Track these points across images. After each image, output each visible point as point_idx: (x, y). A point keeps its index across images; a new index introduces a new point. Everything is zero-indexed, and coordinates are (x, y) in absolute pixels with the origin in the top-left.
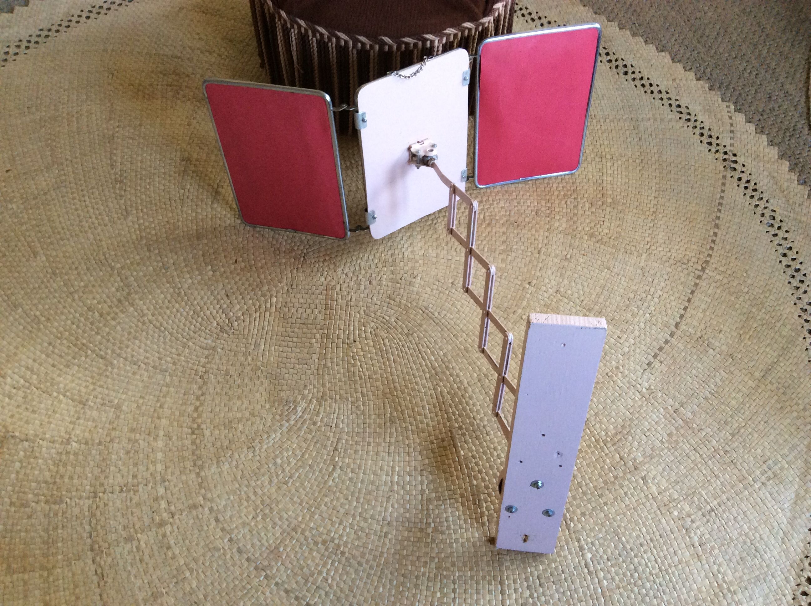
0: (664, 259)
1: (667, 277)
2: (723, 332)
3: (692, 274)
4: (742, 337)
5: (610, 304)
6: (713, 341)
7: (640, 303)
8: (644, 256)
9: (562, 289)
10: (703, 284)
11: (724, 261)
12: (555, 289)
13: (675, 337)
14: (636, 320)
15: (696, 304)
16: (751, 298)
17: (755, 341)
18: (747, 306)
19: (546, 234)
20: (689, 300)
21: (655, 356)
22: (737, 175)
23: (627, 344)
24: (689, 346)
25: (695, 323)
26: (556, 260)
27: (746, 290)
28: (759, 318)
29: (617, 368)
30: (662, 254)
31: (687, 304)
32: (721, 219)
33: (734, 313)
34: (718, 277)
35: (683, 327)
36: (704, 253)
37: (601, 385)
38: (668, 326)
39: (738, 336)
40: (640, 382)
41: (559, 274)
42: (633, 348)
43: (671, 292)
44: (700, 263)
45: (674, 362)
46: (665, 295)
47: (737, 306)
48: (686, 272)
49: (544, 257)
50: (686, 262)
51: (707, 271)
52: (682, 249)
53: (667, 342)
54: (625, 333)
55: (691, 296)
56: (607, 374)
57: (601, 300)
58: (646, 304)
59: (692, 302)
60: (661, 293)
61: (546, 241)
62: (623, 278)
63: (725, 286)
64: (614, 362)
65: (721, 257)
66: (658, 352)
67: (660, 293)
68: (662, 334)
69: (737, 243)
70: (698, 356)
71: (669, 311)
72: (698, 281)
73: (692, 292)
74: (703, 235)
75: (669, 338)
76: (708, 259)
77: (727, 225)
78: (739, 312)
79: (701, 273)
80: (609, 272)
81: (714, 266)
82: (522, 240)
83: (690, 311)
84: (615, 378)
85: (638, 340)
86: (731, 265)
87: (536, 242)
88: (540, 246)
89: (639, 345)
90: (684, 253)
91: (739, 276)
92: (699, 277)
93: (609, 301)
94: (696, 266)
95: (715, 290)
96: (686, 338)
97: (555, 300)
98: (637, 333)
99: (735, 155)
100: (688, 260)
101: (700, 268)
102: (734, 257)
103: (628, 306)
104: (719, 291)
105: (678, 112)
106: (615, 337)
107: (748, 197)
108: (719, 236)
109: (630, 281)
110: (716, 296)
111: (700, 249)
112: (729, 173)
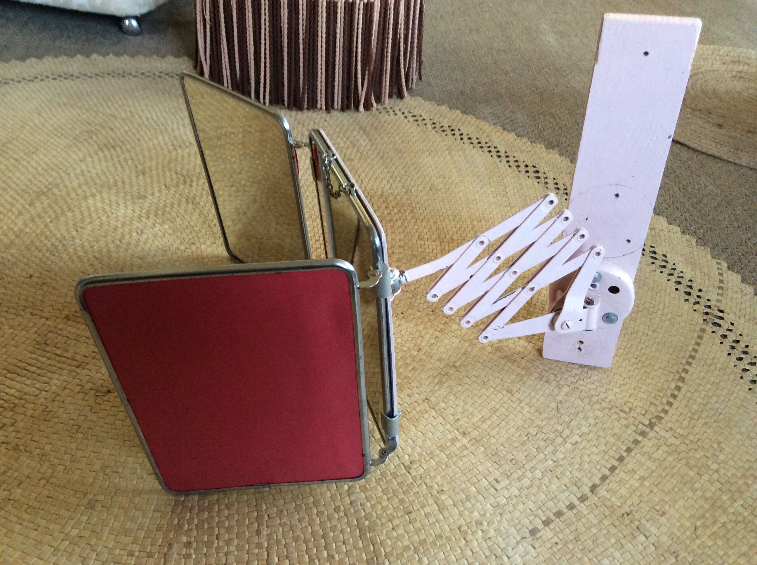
0: (594, 399)
1: (592, 422)
2: (667, 516)
3: (633, 428)
4: (699, 532)
5: (498, 433)
6: (648, 525)
7: (542, 444)
8: (566, 389)
9: (433, 399)
10: (648, 444)
11: (685, 423)
12: (423, 397)
13: (587, 503)
14: (531, 464)
15: (630, 466)
16: (722, 480)
17: (720, 543)
18: (713, 489)
19: (437, 334)
20: (621, 459)
21: (547, 523)
22: (721, 331)
23: (506, 493)
24: (606, 522)
25: (623, 491)
26: (438, 364)
27: (715, 467)
28: (732, 510)
29: (479, 523)
30: (593, 392)
31: (616, 464)
32: (689, 373)
33: (690, 494)
34: (672, 440)
35: (602, 492)
36: (656, 405)
37: (445, 541)
38: (579, 484)
39: (693, 529)
40: (511, 553)
41: (436, 380)
42: (514, 501)
43: (595, 442)
44: (649, 416)
45: (577, 539)
46: (584, 443)
47: (697, 485)
48: (624, 422)
49: (424, 357)
50: (627, 410)
51: (656, 428)
52: (624, 394)
53: (571, 507)
54: (508, 477)
55: (625, 454)
56: (459, 528)
57: (485, 426)
58: (551, 448)
59: (625, 461)
60: (579, 440)
61: (433, 341)
62: (527, 408)
63: (682, 455)
64: (476, 514)
65: (682, 417)
66: (553, 518)
67: (577, 438)
68: (567, 493)
69: (709, 406)
70: (618, 541)
71: (586, 466)
72: (640, 438)
73: (629, 450)
74: (659, 385)
75: (577, 503)
76: (662, 415)
77: (698, 381)
78: (699, 493)
79: (647, 430)
80: (509, 395)
81: (669, 425)
82: (402, 333)
83: (620, 473)
84: (470, 537)
85: (526, 492)
86: (697, 430)
87: (420, 338)
88: (423, 344)
89: (524, 499)
90: (626, 399)
91: (707, 446)
92: (643, 434)
93: (497, 429)
94: (641, 418)
95: (664, 455)
96: (603, 509)
97: (418, 409)
98: (526, 482)
99: (722, 311)
100: (631, 409)
101: (647, 423)
102: (702, 421)
103: (523, 444)
104: (671, 459)
105: (652, 257)
106: (490, 479)
107: (734, 358)
108: (683, 391)
109: (537, 413)
110: (666, 464)
111: (652, 400)
112: (709, 328)
